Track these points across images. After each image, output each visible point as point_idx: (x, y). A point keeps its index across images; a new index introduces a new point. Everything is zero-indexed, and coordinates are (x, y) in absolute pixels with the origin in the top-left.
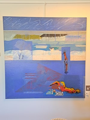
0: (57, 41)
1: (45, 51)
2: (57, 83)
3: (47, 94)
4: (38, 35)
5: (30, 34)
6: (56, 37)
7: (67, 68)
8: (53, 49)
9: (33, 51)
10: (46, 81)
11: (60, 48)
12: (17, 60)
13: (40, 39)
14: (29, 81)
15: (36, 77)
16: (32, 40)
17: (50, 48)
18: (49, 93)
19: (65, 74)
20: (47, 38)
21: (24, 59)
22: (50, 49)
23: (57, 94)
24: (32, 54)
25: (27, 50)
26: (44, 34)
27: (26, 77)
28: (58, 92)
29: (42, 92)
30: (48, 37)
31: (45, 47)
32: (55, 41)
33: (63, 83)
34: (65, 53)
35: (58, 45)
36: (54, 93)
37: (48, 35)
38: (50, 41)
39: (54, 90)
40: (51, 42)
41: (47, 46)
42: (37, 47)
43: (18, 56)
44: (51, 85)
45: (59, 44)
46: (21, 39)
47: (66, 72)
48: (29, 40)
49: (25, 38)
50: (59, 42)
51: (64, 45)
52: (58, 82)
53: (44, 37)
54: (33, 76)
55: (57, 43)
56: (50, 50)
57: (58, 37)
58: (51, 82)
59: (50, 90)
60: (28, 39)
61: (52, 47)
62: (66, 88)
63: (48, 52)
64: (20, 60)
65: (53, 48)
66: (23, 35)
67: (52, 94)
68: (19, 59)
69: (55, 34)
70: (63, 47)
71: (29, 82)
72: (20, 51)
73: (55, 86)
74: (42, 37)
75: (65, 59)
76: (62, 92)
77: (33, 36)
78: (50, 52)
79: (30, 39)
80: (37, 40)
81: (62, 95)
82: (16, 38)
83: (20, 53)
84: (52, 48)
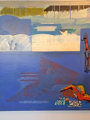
0: (73, 19)
1: (52, 36)
2: (71, 88)
3: (56, 104)
4: (41, 7)
5: (26, 7)
6: (72, 11)
7: (88, 63)
8: (66, 31)
9: (33, 36)
10: (54, 85)
11: (79, 29)
12: (7, 51)
13: (45, 15)
14: (27, 84)
15: (37, 78)
16: (30, 17)
17: (61, 30)
18: (59, 103)
19: (86, 73)
20: (56, 12)
21: (19, 50)
22: (62, 32)
23: (72, 104)
24: (31, 42)
25: (22, 35)
26: (51, 7)
27: (23, 78)
28: (73, 102)
29: (48, 102)
30: (58, 10)
31: (53, 29)
32: (70, 18)
33: (81, 88)
34: (86, 38)
35: (74, 24)
36: (67, 102)
38: (61, 17)
39: (67, 99)
40: (63, 20)
41: (55, 27)
42: (39, 29)
43: (9, 45)
44: (62, 91)
45: (77, 23)
46: (12, 15)
47: (86, 71)
48: (26, 17)
49: (18, 14)
50: (76, 20)
51: (85, 24)
52: (73, 86)
54: (34, 76)
55: (73, 21)
56: (61, 34)
57: (76, 11)
58: (61, 86)
59: (61, 99)
60: (23, 14)
61: (64, 28)
62: (87, 96)
63: (57, 37)
64: (11, 51)
65: (66, 30)
66: (15, 9)
67: (64, 104)
68: (10, 49)
70: (83, 28)
71: (28, 86)
72: (11, 37)
73: (68, 93)
74: (47, 11)
75: (87, 49)
76: (80, 102)
77: (32, 9)
78: (61, 37)
79: (28, 15)
80: (39, 17)
81: (79, 105)
82: (4, 15)
83: (11, 40)
84: (64, 31)
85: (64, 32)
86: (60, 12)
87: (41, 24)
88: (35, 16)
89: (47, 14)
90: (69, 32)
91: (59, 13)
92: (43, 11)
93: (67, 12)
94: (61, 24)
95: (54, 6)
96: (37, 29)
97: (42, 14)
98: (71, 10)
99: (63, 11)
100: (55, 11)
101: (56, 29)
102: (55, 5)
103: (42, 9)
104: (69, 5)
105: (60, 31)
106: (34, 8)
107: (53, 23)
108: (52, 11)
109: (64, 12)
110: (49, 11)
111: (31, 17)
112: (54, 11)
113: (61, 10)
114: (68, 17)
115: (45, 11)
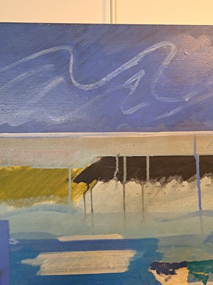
6: (206, 180)
8: (183, 273)
13: (78, 201)
17: (155, 266)
20: (133, 187)
26: (108, 161)
30: (141, 178)
32: (200, 212)
37: (136, 169)
38: (157, 209)
53: (107, 178)
61: (170, 258)
65: (183, 264)
69: (192, 159)
74: (88, 182)
77: (15, 173)
84: (170, 269)
85: (173, 273)
86: (148, 183)
87: (61, 239)
88: (27, 204)
89: (88, 194)
90: (197, 276)
91: (147, 191)
92: (71, 183)
93: (185, 183)
94: (156, 240)
95: (121, 159)
96: (38, 268)
97: (61, 196)
98: (201, 176)
99: (166, 182)
100: (128, 180)
101: (134, 264)
102: (125, 154)
103: (65, 171)
104: (191, 153)
105: (154, 272)
106: (24, 169)
107: (119, 237)
108: (113, 182)
109: (169, 185)
110: (100, 183)
111: (11, 209)
112: (120, 179)
113: (155, 177)
114: (190, 204)
115: (77, 180)
